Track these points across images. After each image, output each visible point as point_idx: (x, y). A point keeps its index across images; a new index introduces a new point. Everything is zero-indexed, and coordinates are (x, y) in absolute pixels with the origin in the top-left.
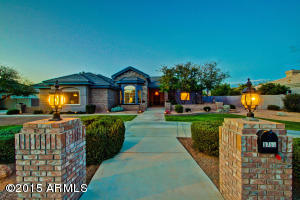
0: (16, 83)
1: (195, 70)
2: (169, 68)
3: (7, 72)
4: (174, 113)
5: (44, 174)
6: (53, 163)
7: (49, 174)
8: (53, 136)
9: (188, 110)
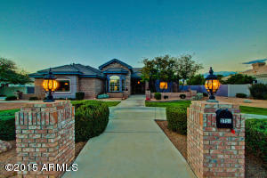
0: (14, 73)
1: (172, 62)
2: (149, 60)
3: (6, 63)
4: (154, 100)
5: (39, 145)
6: (47, 136)
7: (44, 145)
8: (47, 114)
9: (166, 97)
